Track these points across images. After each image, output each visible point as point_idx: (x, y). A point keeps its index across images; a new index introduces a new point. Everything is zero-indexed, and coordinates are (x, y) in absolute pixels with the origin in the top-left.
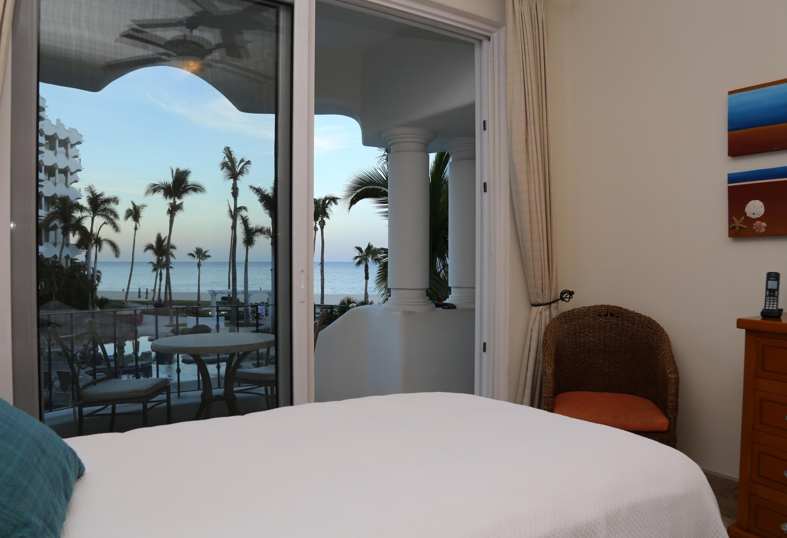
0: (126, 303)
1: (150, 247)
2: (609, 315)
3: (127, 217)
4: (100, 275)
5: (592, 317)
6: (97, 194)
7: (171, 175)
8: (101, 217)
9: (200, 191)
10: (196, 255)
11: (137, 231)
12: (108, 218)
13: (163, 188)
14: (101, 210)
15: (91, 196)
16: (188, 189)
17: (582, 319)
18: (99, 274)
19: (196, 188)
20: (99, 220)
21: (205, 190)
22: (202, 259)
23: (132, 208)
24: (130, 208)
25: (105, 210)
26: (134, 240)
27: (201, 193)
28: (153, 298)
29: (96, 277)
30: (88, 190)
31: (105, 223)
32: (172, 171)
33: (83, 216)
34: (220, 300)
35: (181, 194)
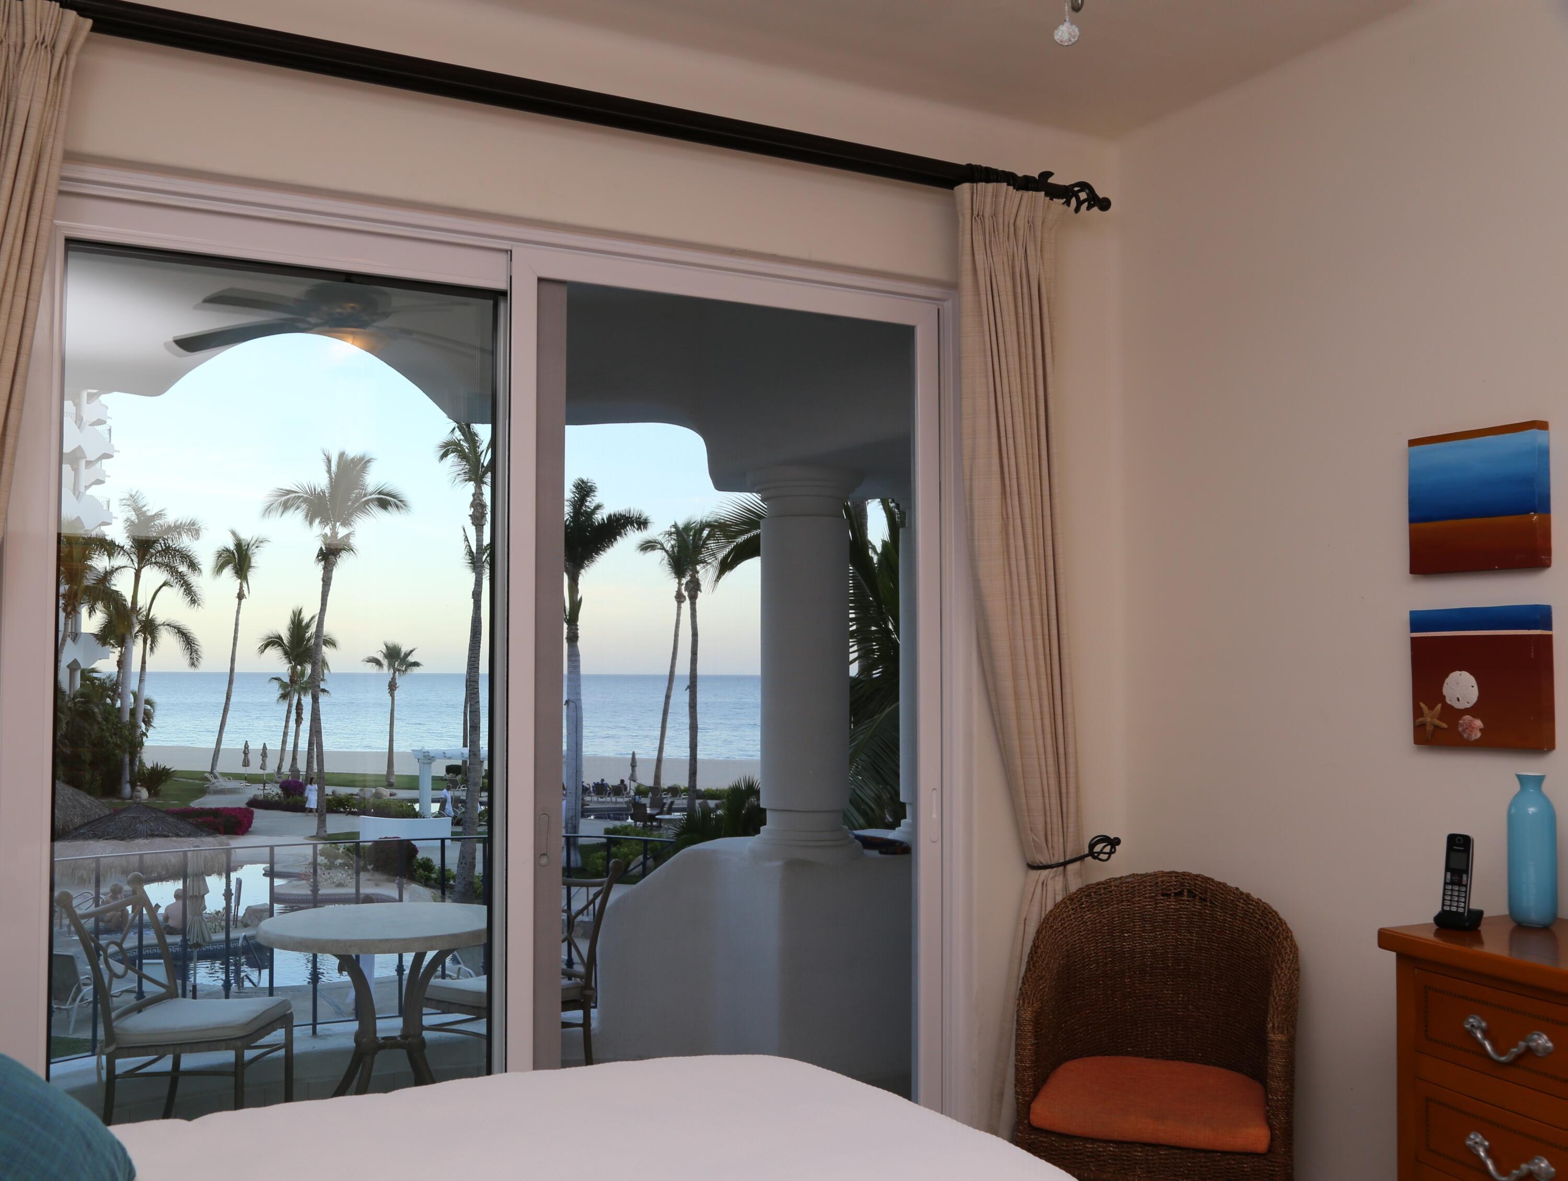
0: (214, 780)
1: (274, 641)
2: (1186, 894)
3: (220, 569)
4: (152, 711)
5: (1150, 897)
6: (149, 514)
7: (325, 468)
8: (156, 568)
9: (397, 507)
10: (385, 662)
11: (243, 601)
12: (173, 571)
13: (306, 500)
14: (159, 552)
15: (134, 517)
16: (367, 502)
17: (1128, 901)
18: (149, 707)
19: (386, 501)
20: (153, 576)
21: (408, 504)
22: (399, 670)
23: (232, 547)
24: (227, 547)
25: (167, 550)
26: (237, 624)
27: (397, 513)
28: (279, 768)
29: (141, 716)
30: (129, 502)
31: (165, 584)
32: (329, 461)
33: (116, 567)
34: (442, 773)
35: (351, 515)
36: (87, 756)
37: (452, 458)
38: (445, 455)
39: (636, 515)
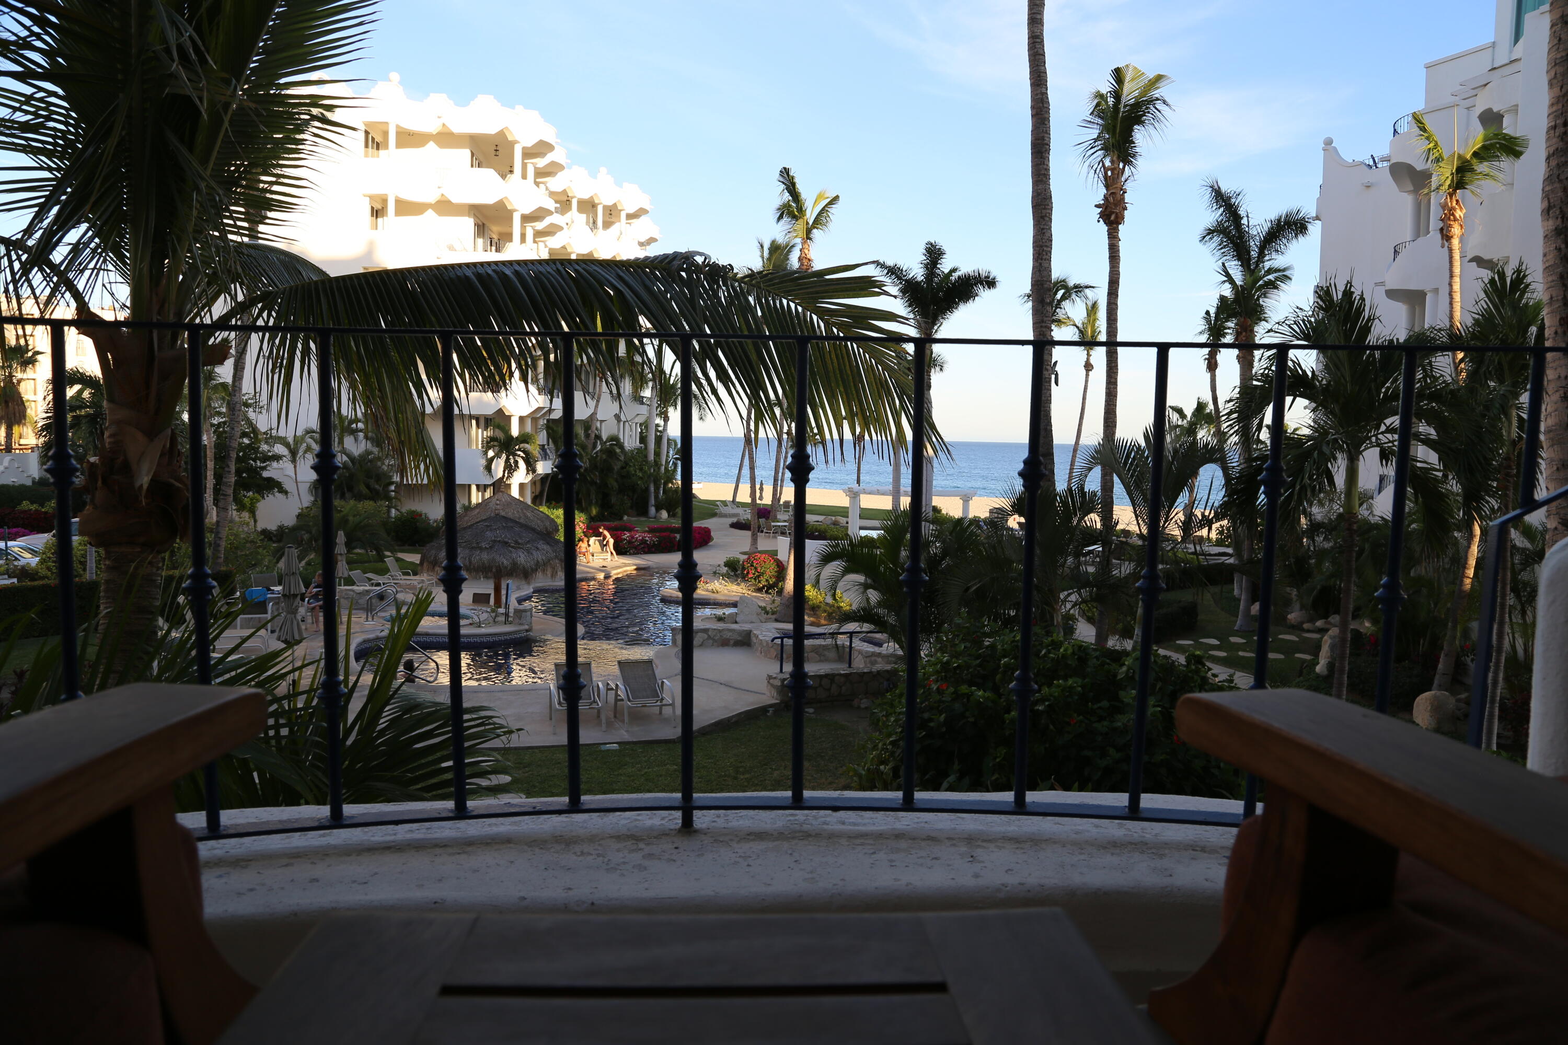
36: (613, 483)
37: (785, 219)
38: (780, 218)
39: (983, 274)
